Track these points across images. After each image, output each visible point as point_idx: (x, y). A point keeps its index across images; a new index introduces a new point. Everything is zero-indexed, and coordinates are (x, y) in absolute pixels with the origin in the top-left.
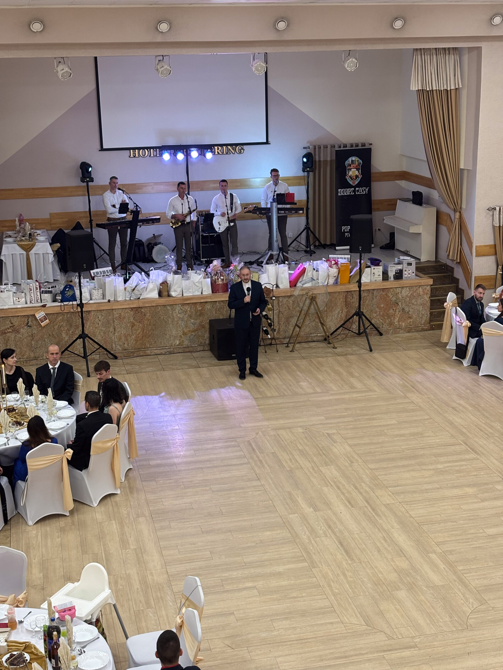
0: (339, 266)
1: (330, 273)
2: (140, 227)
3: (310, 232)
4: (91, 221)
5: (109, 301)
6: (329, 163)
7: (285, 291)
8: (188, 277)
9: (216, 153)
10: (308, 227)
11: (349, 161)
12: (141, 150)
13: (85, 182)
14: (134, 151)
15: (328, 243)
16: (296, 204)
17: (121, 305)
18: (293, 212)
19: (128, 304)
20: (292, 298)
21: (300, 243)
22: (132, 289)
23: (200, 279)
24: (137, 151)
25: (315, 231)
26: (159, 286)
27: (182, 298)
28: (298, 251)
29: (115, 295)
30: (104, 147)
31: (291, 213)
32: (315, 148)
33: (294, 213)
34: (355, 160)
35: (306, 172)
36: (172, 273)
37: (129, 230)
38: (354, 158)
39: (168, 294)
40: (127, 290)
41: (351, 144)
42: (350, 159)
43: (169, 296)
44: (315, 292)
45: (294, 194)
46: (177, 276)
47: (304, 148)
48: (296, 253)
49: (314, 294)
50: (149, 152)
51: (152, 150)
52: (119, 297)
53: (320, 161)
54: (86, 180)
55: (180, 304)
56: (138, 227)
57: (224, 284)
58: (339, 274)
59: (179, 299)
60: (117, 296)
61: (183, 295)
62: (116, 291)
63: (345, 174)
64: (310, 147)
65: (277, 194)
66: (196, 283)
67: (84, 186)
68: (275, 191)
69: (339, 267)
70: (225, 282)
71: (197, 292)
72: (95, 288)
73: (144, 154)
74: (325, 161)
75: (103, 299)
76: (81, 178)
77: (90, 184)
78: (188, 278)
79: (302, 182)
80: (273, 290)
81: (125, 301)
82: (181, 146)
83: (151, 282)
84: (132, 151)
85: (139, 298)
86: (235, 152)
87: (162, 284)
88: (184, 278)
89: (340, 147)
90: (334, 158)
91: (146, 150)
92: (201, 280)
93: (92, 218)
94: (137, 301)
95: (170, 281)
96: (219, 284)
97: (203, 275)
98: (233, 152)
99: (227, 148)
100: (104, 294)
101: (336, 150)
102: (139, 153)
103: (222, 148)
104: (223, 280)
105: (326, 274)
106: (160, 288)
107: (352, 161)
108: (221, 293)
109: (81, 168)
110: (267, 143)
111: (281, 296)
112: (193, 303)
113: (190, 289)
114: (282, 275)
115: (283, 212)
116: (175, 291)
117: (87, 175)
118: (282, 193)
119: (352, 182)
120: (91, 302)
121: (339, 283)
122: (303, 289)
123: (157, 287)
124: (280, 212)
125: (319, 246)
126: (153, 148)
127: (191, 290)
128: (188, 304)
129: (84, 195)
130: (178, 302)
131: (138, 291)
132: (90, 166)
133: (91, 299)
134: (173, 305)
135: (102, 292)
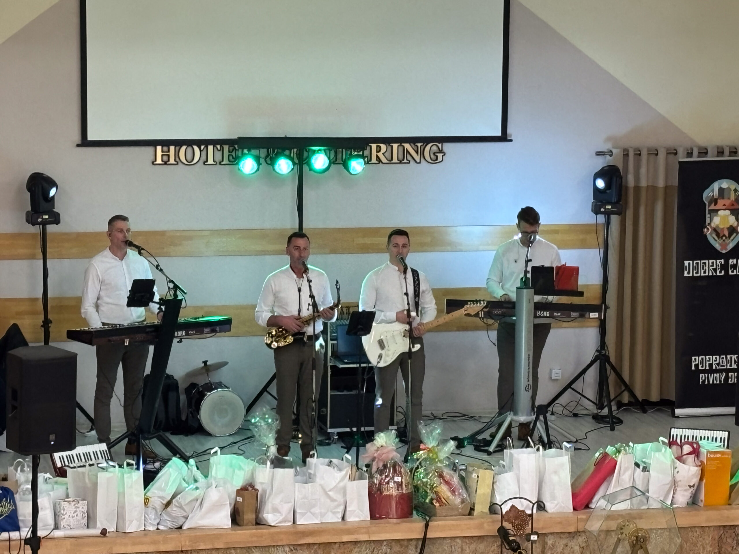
0: (704, 458)
1: (678, 477)
2: (180, 342)
3: (608, 368)
4: (46, 323)
5: (104, 532)
6: (661, 195)
7: (561, 519)
8: (310, 474)
9: (374, 160)
10: (604, 355)
11: (713, 191)
12: (184, 148)
13: (39, 224)
14: (165, 149)
15: (655, 397)
16: (581, 294)
17: (134, 544)
18: (574, 314)
19: (154, 543)
20: (581, 540)
21: (582, 395)
22: (165, 502)
23: (339, 483)
24: (172, 148)
25: (621, 367)
26: (234, 495)
27: (292, 530)
28: (575, 415)
29: (120, 516)
30: (91, 137)
31: (569, 316)
32: (626, 155)
33: (576, 318)
34: (729, 189)
35: (602, 213)
36: (269, 463)
37: (151, 348)
38: (725, 184)
39: (257, 517)
40: (150, 504)
41: (718, 147)
42: (716, 186)
43: (259, 522)
44: (643, 524)
45: (577, 269)
46: (280, 471)
47: (599, 154)
48: (571, 420)
49: (641, 529)
50: (204, 153)
51: (211, 148)
52: (131, 522)
53: (637, 188)
54: (40, 220)
55: (289, 545)
56: (175, 341)
57: (402, 497)
58: (701, 479)
59: (287, 532)
60: (124, 520)
61: (294, 522)
62: (123, 507)
63: (703, 225)
64: (614, 151)
65: (533, 268)
66: (330, 491)
67: (33, 235)
68: (528, 261)
69: (702, 462)
70: (404, 492)
71: (330, 514)
72: (67, 497)
73: (189, 158)
74: (653, 189)
75: (88, 527)
76: (28, 213)
77: (51, 228)
78: (309, 479)
79: (591, 238)
80: (531, 515)
81: (145, 535)
82: (286, 139)
83: (214, 486)
84: (159, 148)
85: (181, 528)
86: (422, 159)
87: (242, 491)
88: (299, 478)
89: (690, 154)
90: (675, 182)
91: (196, 148)
92: (342, 484)
93: (50, 317)
94: (176, 535)
95: (262, 483)
96: (390, 496)
97: (347, 470)
98: (417, 158)
99: (401, 149)
100: (91, 515)
101: (680, 163)
102: (177, 154)
103: (389, 148)
104: (399, 485)
105: (670, 479)
106: (236, 503)
107: (721, 191)
108: (395, 521)
109: (29, 189)
110: (504, 138)
111: (551, 533)
112: (320, 544)
113: (314, 506)
114: (555, 478)
115: (547, 314)
116: (275, 510)
117: (43, 205)
118: (546, 265)
119: (720, 245)
120: (58, 533)
121: (702, 504)
122: (610, 517)
123: (229, 497)
124: (538, 313)
125: (630, 404)
126: (214, 142)
127: (316, 510)
128: (309, 545)
129: (33, 257)
130: (281, 540)
131: (181, 507)
132: (53, 183)
133: (56, 527)
134: (268, 547)
135: (85, 509)
